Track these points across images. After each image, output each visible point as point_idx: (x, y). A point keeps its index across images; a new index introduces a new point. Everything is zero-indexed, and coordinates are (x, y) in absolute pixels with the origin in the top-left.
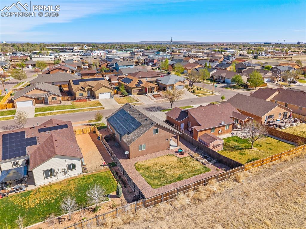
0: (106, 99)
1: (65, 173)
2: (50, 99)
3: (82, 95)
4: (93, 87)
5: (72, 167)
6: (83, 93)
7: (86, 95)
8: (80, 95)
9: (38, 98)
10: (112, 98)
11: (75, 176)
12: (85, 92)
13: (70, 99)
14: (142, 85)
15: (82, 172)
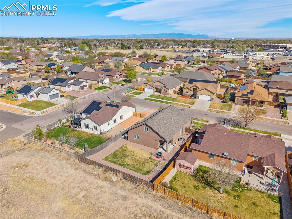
0: (204, 101)
1: (93, 130)
2: (163, 90)
3: (188, 93)
4: (198, 88)
5: (96, 128)
6: (189, 91)
7: (191, 93)
8: (186, 92)
9: (158, 88)
10: (210, 101)
11: (96, 134)
12: (191, 90)
13: (179, 94)
14: (249, 96)
15: (100, 134)
